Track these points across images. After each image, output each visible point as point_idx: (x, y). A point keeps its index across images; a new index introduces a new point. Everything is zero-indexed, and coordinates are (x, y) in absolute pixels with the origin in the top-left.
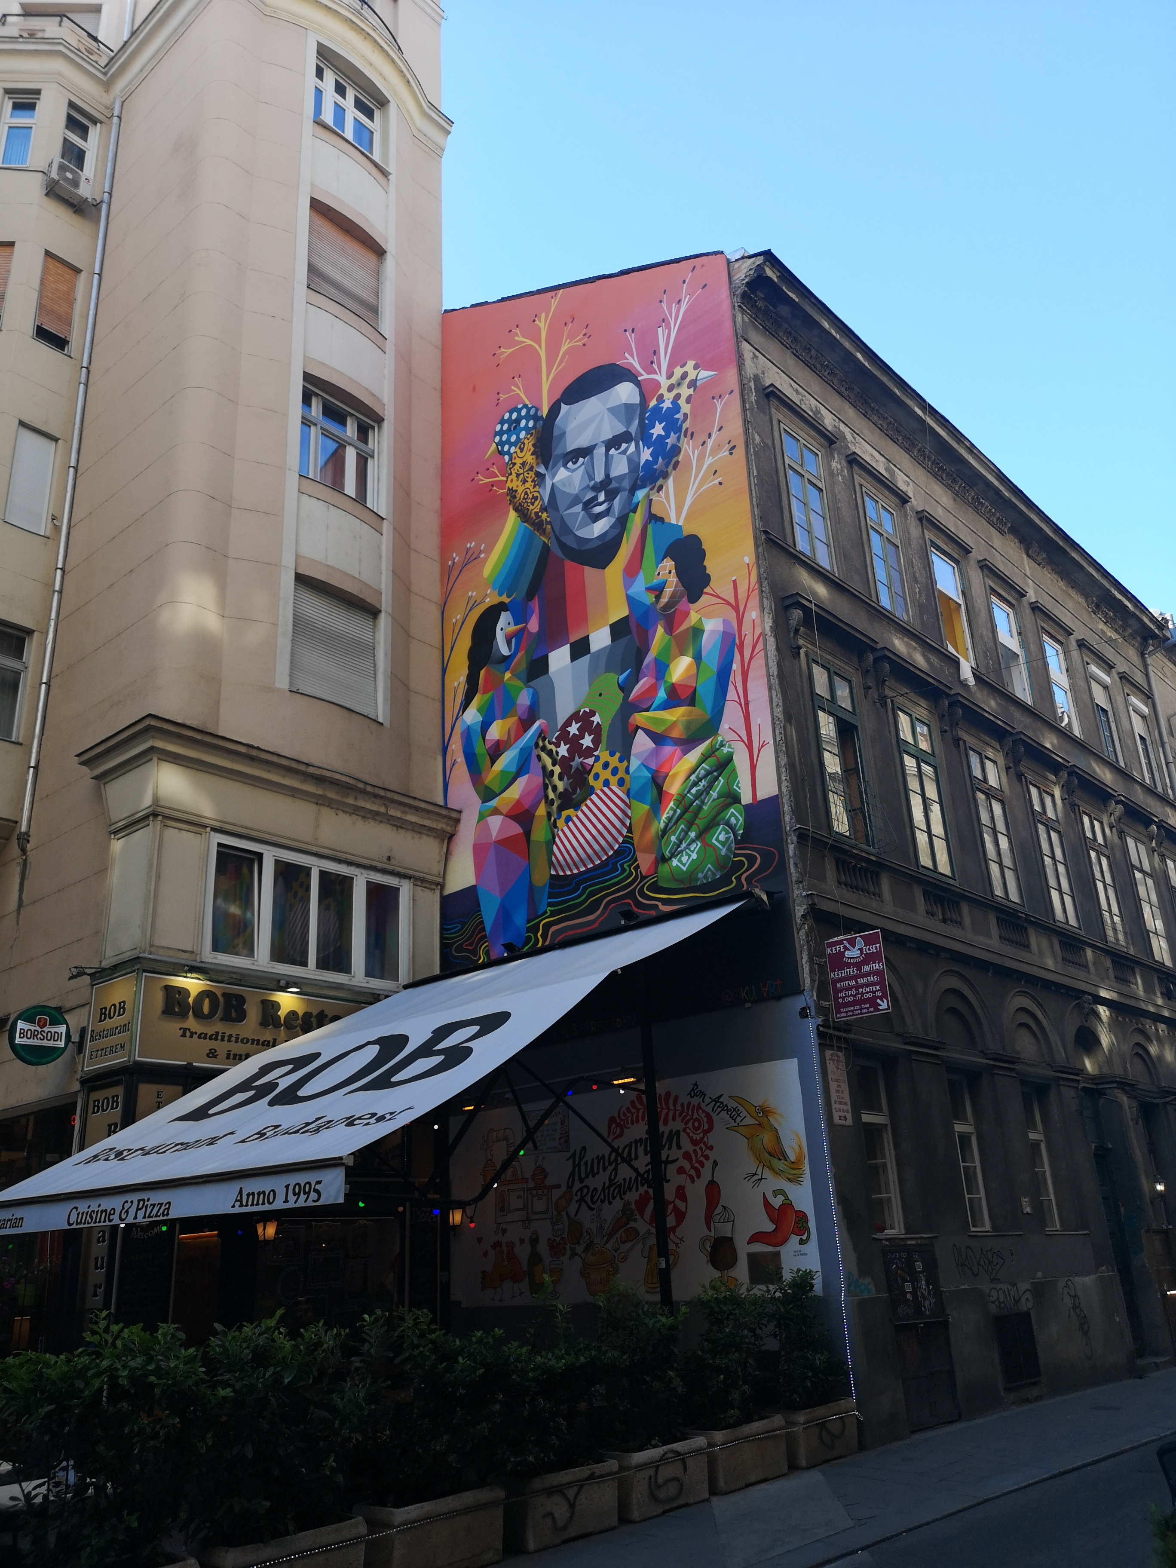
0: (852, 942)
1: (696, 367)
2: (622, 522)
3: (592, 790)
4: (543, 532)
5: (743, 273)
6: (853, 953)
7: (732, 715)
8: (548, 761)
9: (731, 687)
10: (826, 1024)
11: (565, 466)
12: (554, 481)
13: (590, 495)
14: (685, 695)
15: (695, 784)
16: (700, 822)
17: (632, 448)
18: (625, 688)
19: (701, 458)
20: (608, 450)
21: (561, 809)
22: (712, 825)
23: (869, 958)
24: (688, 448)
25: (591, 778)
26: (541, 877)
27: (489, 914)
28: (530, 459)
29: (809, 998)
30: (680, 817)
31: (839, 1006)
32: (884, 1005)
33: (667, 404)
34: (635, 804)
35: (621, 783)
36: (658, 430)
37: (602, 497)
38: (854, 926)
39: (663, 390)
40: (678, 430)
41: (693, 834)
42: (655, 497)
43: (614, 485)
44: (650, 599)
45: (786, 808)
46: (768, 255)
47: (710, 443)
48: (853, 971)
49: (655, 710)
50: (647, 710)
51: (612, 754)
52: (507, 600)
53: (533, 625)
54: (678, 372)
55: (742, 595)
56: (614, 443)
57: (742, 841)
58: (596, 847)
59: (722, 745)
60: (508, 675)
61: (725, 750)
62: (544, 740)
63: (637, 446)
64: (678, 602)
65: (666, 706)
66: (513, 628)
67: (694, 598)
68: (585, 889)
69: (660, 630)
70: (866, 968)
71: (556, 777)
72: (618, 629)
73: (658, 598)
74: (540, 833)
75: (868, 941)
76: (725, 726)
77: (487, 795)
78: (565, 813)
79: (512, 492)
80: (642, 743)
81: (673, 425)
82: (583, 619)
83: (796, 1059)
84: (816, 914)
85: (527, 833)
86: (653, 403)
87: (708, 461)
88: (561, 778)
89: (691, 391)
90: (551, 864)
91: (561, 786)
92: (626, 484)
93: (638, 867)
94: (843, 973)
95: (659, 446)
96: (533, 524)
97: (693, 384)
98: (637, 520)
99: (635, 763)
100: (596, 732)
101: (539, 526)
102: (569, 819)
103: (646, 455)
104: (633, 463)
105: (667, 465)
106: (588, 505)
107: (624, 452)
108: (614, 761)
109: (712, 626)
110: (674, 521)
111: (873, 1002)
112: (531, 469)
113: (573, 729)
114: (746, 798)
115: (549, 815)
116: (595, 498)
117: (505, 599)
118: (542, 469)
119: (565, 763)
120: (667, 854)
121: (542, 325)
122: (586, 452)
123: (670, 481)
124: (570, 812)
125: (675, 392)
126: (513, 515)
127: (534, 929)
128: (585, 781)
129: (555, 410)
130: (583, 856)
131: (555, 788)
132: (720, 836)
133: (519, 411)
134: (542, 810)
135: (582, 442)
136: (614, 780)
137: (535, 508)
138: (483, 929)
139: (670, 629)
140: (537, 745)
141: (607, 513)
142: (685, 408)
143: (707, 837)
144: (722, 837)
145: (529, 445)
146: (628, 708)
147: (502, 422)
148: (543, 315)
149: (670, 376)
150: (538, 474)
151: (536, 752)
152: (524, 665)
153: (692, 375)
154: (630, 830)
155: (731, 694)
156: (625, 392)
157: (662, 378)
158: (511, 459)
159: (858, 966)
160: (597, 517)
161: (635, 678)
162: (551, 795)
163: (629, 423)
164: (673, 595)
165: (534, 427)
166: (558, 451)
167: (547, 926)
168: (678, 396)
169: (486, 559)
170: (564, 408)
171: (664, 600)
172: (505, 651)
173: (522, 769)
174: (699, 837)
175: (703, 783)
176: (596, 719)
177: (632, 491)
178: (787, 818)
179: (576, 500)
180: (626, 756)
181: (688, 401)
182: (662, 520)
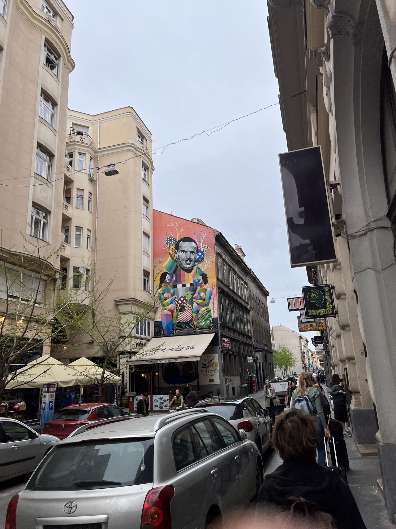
0: (226, 339)
1: (207, 246)
2: (193, 267)
3: (185, 310)
4: (177, 263)
5: (217, 233)
6: (226, 341)
7: (211, 304)
8: (177, 303)
9: (211, 300)
10: (222, 350)
11: (181, 252)
12: (179, 254)
13: (186, 260)
14: (203, 298)
15: (204, 313)
16: (205, 319)
17: (195, 255)
18: (193, 295)
19: (208, 262)
20: (190, 253)
21: (179, 311)
22: (207, 320)
23: (228, 342)
24: (205, 259)
25: (185, 308)
26: (175, 322)
27: (164, 326)
28: (174, 248)
29: (220, 346)
30: (201, 317)
31: (224, 347)
32: (230, 348)
33: (202, 250)
34: (193, 313)
35: (191, 310)
36: (200, 254)
37: (189, 261)
38: (226, 337)
39: (201, 247)
40: (204, 255)
41: (203, 320)
42: (199, 265)
43: (191, 260)
44: (197, 281)
45: (218, 319)
46: (220, 233)
47: (209, 260)
48: (226, 343)
49: (198, 300)
50: (196, 299)
51: (190, 305)
52: (169, 273)
53: (174, 279)
54: (204, 245)
55: (213, 286)
56: (191, 252)
57: (212, 323)
58: (186, 319)
59: (209, 308)
60: (168, 286)
61: (210, 309)
62: (176, 299)
63: (196, 255)
64: (202, 284)
65: (200, 299)
66: (169, 278)
67: (205, 284)
68: (184, 325)
69: (199, 287)
70: (228, 343)
71: (178, 306)
72: (191, 285)
73: (199, 282)
74: (175, 314)
75: (228, 339)
76: (209, 305)
77: (164, 306)
78: (180, 312)
79: (170, 253)
80: (195, 304)
81: (203, 254)
82: (185, 281)
83: (218, 354)
84: (221, 335)
85: (172, 314)
86: (199, 249)
87: (209, 263)
88: (179, 306)
89: (206, 250)
90: (177, 320)
91: (179, 308)
92: (194, 260)
93: (193, 324)
94: (225, 343)
95: (200, 256)
96: (174, 260)
97: (207, 249)
98: (195, 268)
99: (194, 307)
100: (187, 300)
101: (176, 261)
102: (181, 313)
103: (198, 257)
104: (195, 258)
105: (201, 260)
106: (186, 261)
107: (194, 255)
108: (190, 306)
109: (208, 289)
110: (202, 270)
111: (228, 347)
112: (174, 250)
113: (182, 299)
114: (213, 317)
115: (177, 312)
116: (188, 261)
117: (168, 272)
118: (176, 251)
119: (180, 304)
120: (199, 322)
121: (177, 224)
122: (186, 252)
123: (202, 263)
124: (181, 312)
125: (203, 249)
126: (170, 257)
127: (174, 330)
128: (184, 308)
129: (179, 241)
130: (184, 320)
131: (178, 308)
132: (208, 321)
133: (172, 238)
134: (175, 311)
135: (185, 249)
136: (190, 309)
137: (175, 258)
138: (163, 328)
139: (201, 287)
140: (175, 300)
141: (190, 264)
142: (205, 252)
143: (206, 321)
144: (208, 322)
145: (174, 245)
146: (192, 298)
147: (168, 238)
148: (177, 222)
149: (203, 245)
150: (175, 251)
151: (174, 301)
152: (172, 285)
153: (207, 247)
154: (192, 317)
155: (211, 301)
156: (194, 244)
157: (201, 245)
158: (170, 246)
159: (227, 342)
160: (188, 264)
161: (194, 293)
162: (177, 309)
163: (195, 250)
164: (202, 282)
165: (175, 242)
166: (180, 249)
167: (176, 330)
168: (204, 250)
169: (164, 263)
170: (181, 242)
171: (200, 282)
172: (168, 281)
173: (171, 303)
174: (204, 321)
175: (206, 313)
176: (187, 298)
177: (195, 262)
178: (218, 321)
179: (183, 260)
180: (192, 305)
181: (206, 251)
182: (200, 269)
